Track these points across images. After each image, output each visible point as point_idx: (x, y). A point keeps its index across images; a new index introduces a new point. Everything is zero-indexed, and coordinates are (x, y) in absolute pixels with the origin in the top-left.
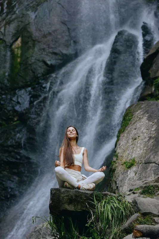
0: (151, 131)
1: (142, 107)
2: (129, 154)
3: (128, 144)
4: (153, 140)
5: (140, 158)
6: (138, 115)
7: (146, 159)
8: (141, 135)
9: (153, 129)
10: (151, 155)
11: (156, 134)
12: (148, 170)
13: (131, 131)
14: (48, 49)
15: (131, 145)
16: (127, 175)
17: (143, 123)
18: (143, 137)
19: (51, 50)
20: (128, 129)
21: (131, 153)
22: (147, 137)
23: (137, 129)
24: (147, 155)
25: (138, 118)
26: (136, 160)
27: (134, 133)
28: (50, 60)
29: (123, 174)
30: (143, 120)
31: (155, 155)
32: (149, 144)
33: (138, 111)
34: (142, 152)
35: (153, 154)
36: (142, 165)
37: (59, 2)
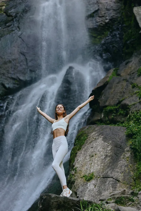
0: (107, 150)
1: (96, 129)
2: (87, 169)
3: (86, 160)
4: (109, 158)
5: (98, 172)
6: (93, 136)
7: (104, 174)
8: (98, 153)
9: (108, 149)
10: (108, 171)
11: (111, 153)
12: (106, 183)
13: (87, 149)
14: (7, 74)
15: (89, 161)
16: (87, 187)
17: (99, 143)
18: (100, 155)
19: (9, 75)
20: (85, 147)
21: (89, 168)
22: (103, 155)
23: (93, 148)
24: (105, 171)
25: (93, 138)
26: (95, 175)
27: (91, 151)
28: (8, 84)
29: (83, 186)
30: (98, 141)
31: (112, 171)
32: (106, 162)
33: (92, 133)
34: (99, 167)
35: (110, 170)
36: (100, 179)
37: (20, 36)
